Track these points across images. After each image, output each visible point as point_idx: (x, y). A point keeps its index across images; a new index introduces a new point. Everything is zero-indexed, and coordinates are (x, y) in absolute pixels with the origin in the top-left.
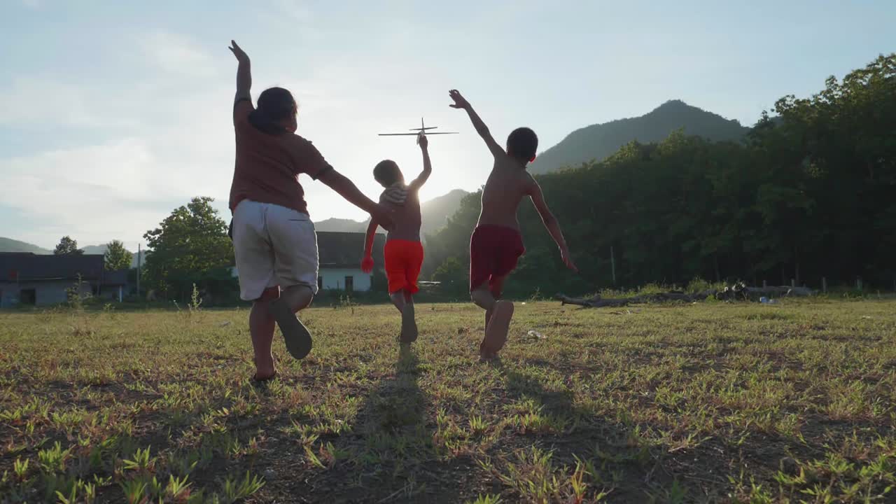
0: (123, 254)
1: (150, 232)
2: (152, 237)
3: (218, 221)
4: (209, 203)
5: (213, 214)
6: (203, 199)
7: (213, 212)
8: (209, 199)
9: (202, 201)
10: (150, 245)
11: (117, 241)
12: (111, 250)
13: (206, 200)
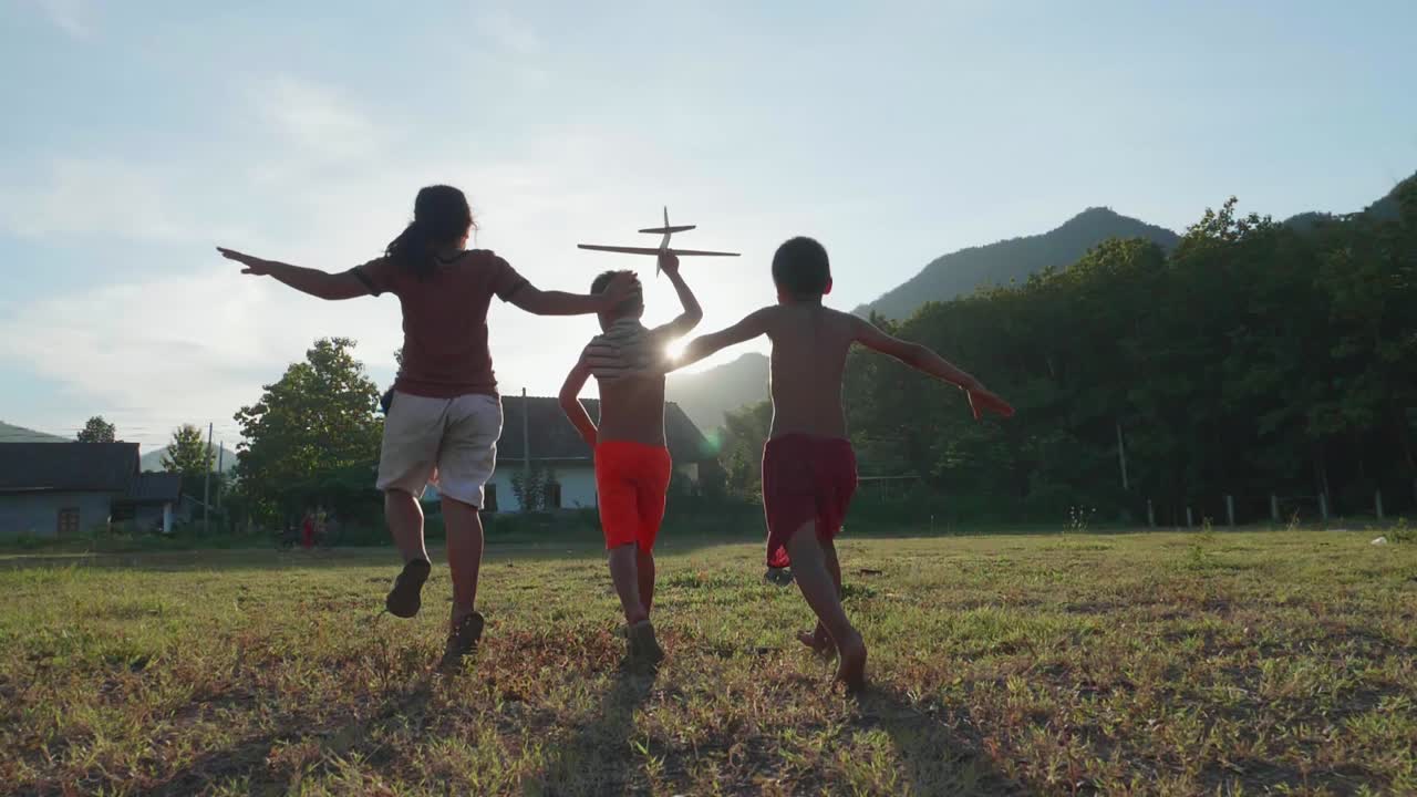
0: (200, 449)
1: (245, 410)
2: (250, 418)
3: (363, 383)
4: (347, 350)
5: (353, 370)
6: (336, 341)
7: (352, 366)
8: (346, 343)
9: (334, 346)
10: (246, 433)
11: (190, 427)
12: (179, 443)
13: (342, 343)
